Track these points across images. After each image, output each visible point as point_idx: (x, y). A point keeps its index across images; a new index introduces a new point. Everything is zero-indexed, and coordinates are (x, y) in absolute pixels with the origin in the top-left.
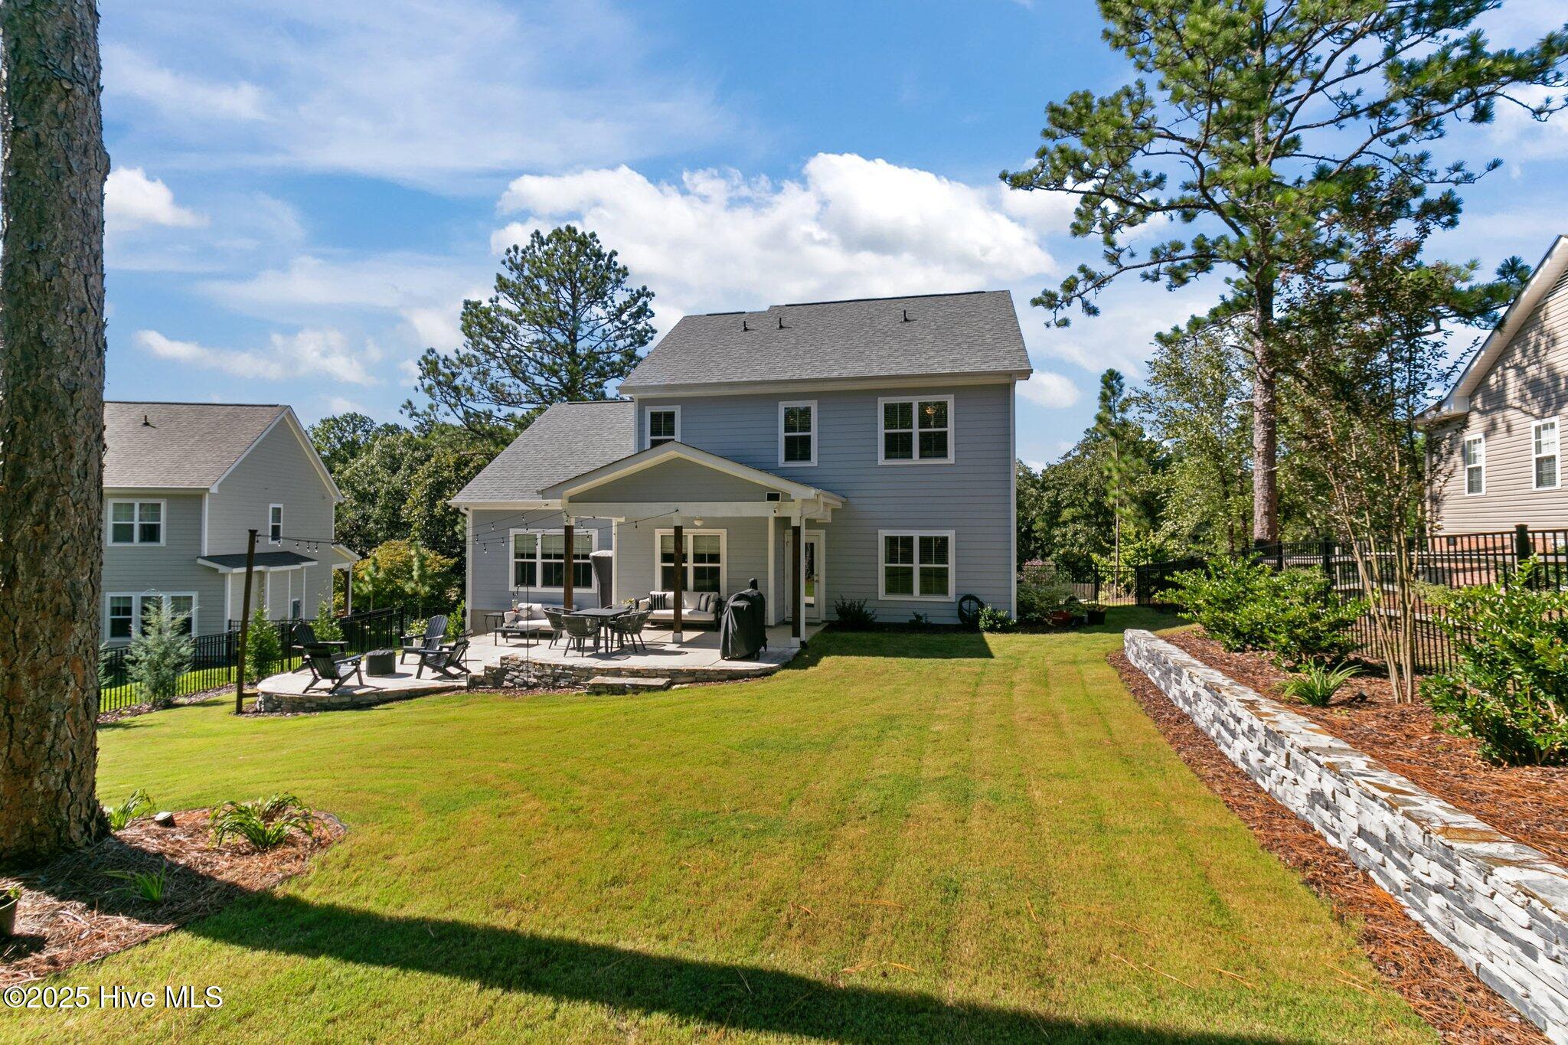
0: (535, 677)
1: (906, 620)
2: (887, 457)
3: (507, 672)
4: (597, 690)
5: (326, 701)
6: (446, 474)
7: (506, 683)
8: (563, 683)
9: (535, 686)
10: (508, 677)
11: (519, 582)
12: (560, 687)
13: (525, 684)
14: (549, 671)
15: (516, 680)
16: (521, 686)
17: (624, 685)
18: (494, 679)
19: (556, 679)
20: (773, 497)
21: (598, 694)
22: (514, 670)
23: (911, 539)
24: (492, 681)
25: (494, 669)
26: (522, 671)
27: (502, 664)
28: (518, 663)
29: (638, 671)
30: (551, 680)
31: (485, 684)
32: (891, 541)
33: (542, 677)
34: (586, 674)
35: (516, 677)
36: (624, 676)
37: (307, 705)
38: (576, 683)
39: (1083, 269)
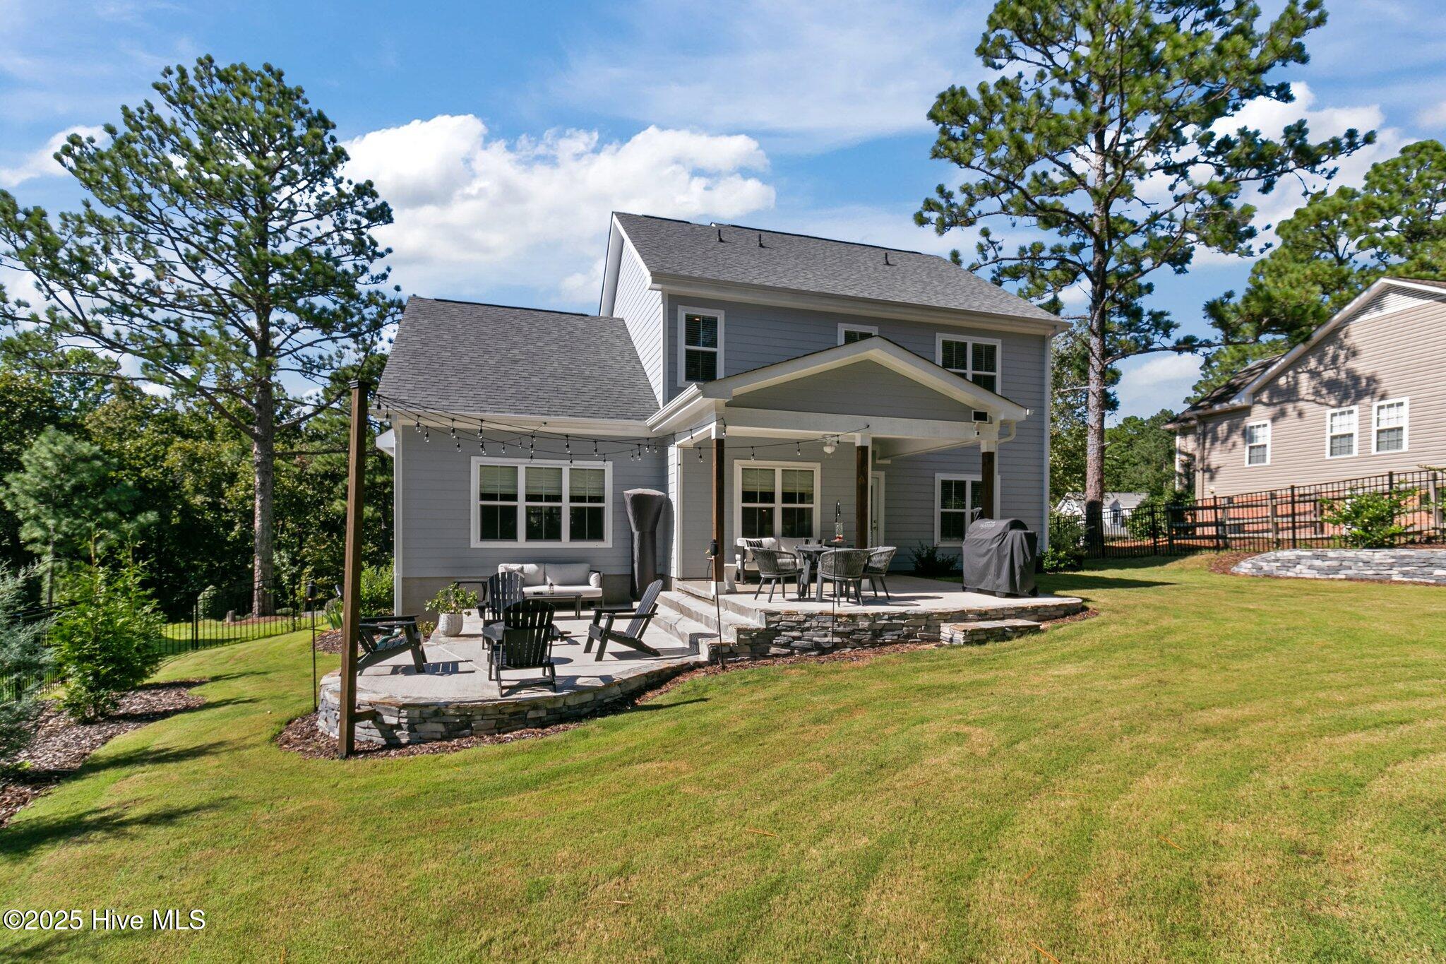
0: (835, 633)
3: (777, 632)
4: (976, 638)
5: (560, 704)
7: (773, 650)
8: (888, 638)
9: (835, 646)
10: (777, 640)
12: (884, 644)
13: (815, 646)
14: (864, 624)
15: (797, 643)
16: (804, 650)
17: (1002, 629)
18: (751, 646)
19: (877, 633)
21: (981, 642)
22: (792, 629)
24: (748, 649)
25: (752, 631)
26: (808, 629)
27: (768, 623)
28: (803, 618)
29: (986, 613)
30: (869, 635)
31: (736, 655)
33: (853, 632)
34: (924, 621)
35: (795, 638)
37: (532, 714)
38: (909, 636)
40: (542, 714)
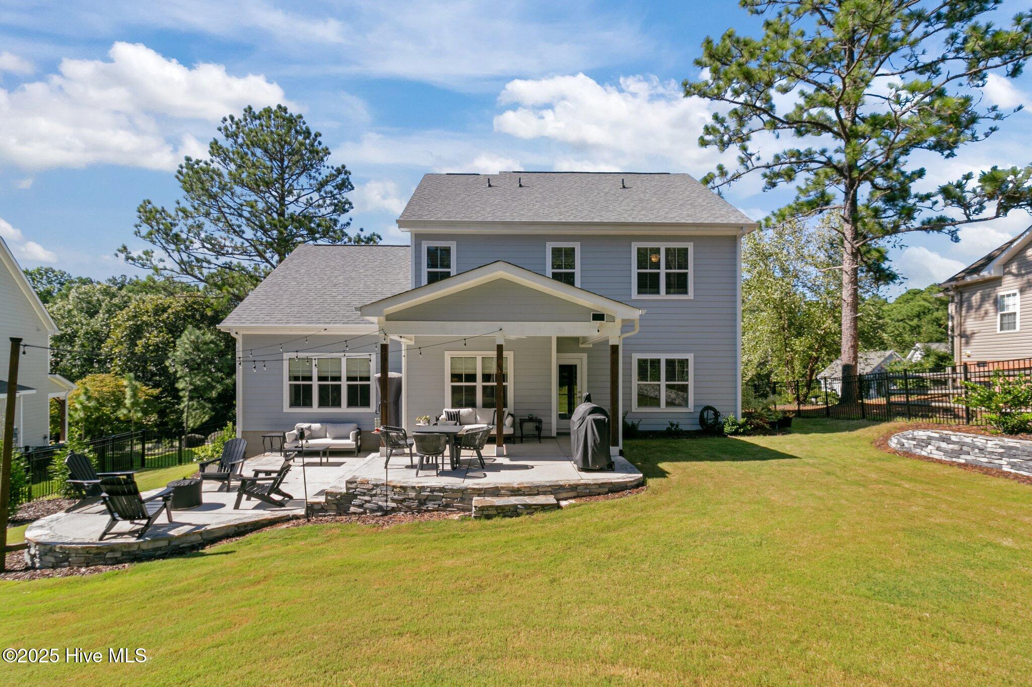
0: (393, 500)
1: (664, 428)
2: (639, 293)
3: (355, 496)
4: (485, 513)
5: (135, 548)
6: (145, 318)
7: (352, 509)
8: (431, 506)
9: (393, 510)
10: (356, 502)
11: (295, 403)
12: (427, 511)
13: (380, 508)
14: (412, 494)
15: (367, 505)
16: (373, 511)
17: (515, 506)
18: (337, 505)
19: (423, 502)
20: (598, 317)
21: (489, 517)
22: (364, 494)
23: (659, 361)
24: (334, 507)
25: (337, 494)
26: (375, 495)
27: (348, 489)
28: (370, 487)
29: (519, 489)
30: (416, 503)
31: (326, 511)
32: (642, 363)
33: (404, 500)
34: (460, 495)
35: (366, 502)
36: (503, 495)
37: (109, 555)
38: (447, 506)
39: (720, 168)
40: (118, 555)
